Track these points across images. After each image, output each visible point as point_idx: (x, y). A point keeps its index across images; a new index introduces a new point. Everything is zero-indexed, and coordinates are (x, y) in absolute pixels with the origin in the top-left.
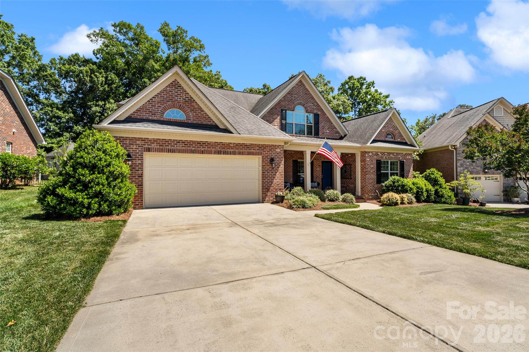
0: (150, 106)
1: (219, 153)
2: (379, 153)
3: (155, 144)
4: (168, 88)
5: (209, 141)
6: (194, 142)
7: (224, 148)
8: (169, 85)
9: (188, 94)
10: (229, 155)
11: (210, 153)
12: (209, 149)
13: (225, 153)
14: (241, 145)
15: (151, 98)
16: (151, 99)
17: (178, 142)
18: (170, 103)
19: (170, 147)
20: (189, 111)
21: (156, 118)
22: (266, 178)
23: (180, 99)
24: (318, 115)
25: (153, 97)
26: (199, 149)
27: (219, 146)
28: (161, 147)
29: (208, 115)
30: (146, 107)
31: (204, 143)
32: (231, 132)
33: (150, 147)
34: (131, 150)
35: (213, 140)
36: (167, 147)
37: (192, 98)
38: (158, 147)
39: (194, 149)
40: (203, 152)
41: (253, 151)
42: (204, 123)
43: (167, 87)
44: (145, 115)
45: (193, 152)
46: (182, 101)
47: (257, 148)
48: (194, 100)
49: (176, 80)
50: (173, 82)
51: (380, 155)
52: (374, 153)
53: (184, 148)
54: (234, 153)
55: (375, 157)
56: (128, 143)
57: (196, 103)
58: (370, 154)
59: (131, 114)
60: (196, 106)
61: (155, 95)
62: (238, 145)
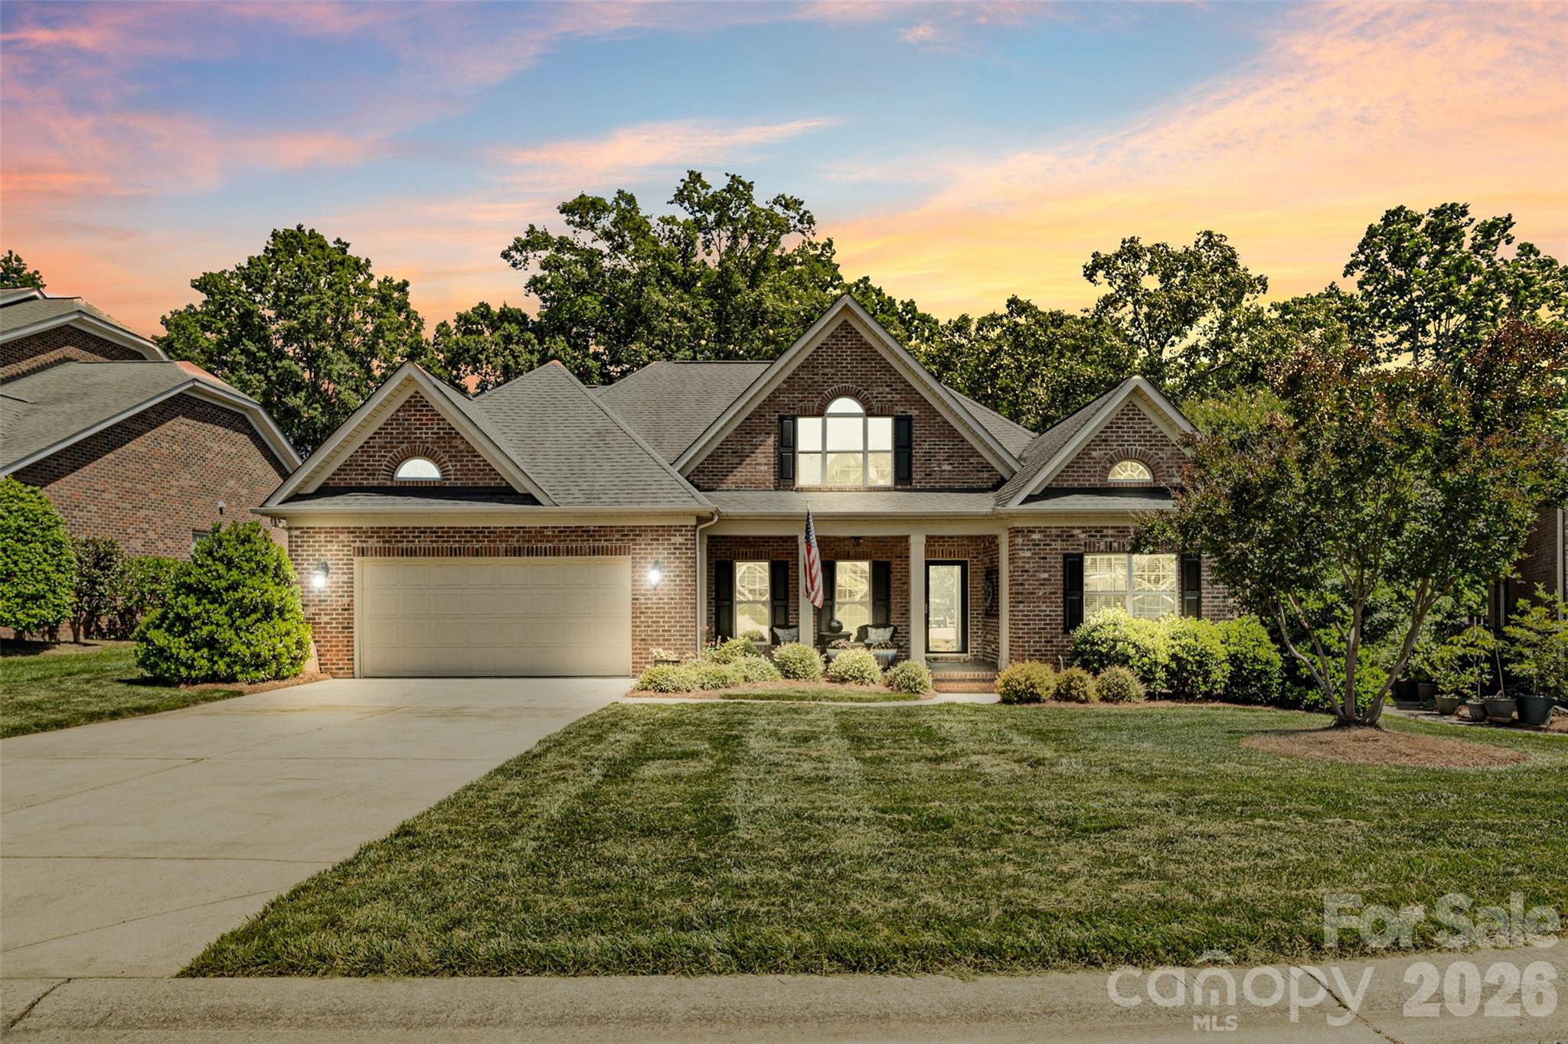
0: (365, 458)
1: (517, 552)
2: (1076, 532)
3: (375, 539)
4: (401, 414)
5: (492, 525)
6: (457, 530)
7: (528, 541)
8: (403, 406)
9: (444, 420)
10: (543, 558)
11: (496, 553)
12: (492, 545)
13: (530, 552)
14: (573, 532)
15: (366, 439)
16: (366, 443)
17: (422, 532)
18: (404, 446)
19: (404, 545)
20: (446, 459)
21: (375, 483)
22: (641, 613)
23: (426, 433)
24: (909, 419)
25: (371, 438)
26: (469, 545)
27: (516, 536)
28: (387, 545)
29: (489, 465)
30: (357, 461)
31: (481, 531)
32: (537, 503)
33: (364, 545)
34: (329, 553)
35: (502, 524)
36: (400, 545)
37: (453, 429)
38: (381, 544)
39: (457, 545)
40: (477, 553)
41: (606, 544)
42: (481, 483)
43: (398, 411)
44: (354, 479)
45: (454, 552)
46: (430, 440)
47: (617, 537)
48: (457, 433)
49: (417, 392)
50: (412, 397)
51: (1083, 536)
52: (1054, 532)
53: (434, 545)
54: (556, 552)
55: (1058, 545)
56: (322, 539)
57: (462, 438)
58: (1036, 536)
59: (329, 479)
60: (462, 447)
61: (376, 433)
62: (564, 532)
